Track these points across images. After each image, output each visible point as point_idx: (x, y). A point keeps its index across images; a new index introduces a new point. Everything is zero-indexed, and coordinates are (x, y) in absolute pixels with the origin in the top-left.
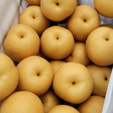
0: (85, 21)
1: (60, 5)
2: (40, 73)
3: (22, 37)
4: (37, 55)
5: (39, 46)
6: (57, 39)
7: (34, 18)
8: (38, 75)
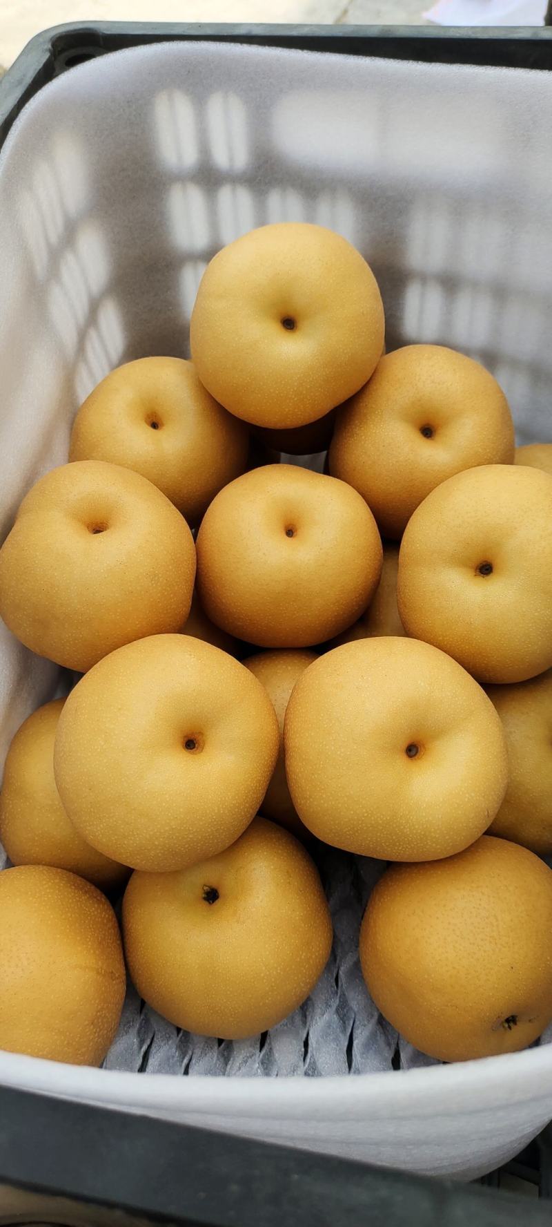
0: (428, 431)
1: (300, 325)
2: (201, 733)
3: (98, 528)
4: (181, 630)
5: (193, 578)
6: (290, 532)
7: (155, 426)
8: (191, 744)
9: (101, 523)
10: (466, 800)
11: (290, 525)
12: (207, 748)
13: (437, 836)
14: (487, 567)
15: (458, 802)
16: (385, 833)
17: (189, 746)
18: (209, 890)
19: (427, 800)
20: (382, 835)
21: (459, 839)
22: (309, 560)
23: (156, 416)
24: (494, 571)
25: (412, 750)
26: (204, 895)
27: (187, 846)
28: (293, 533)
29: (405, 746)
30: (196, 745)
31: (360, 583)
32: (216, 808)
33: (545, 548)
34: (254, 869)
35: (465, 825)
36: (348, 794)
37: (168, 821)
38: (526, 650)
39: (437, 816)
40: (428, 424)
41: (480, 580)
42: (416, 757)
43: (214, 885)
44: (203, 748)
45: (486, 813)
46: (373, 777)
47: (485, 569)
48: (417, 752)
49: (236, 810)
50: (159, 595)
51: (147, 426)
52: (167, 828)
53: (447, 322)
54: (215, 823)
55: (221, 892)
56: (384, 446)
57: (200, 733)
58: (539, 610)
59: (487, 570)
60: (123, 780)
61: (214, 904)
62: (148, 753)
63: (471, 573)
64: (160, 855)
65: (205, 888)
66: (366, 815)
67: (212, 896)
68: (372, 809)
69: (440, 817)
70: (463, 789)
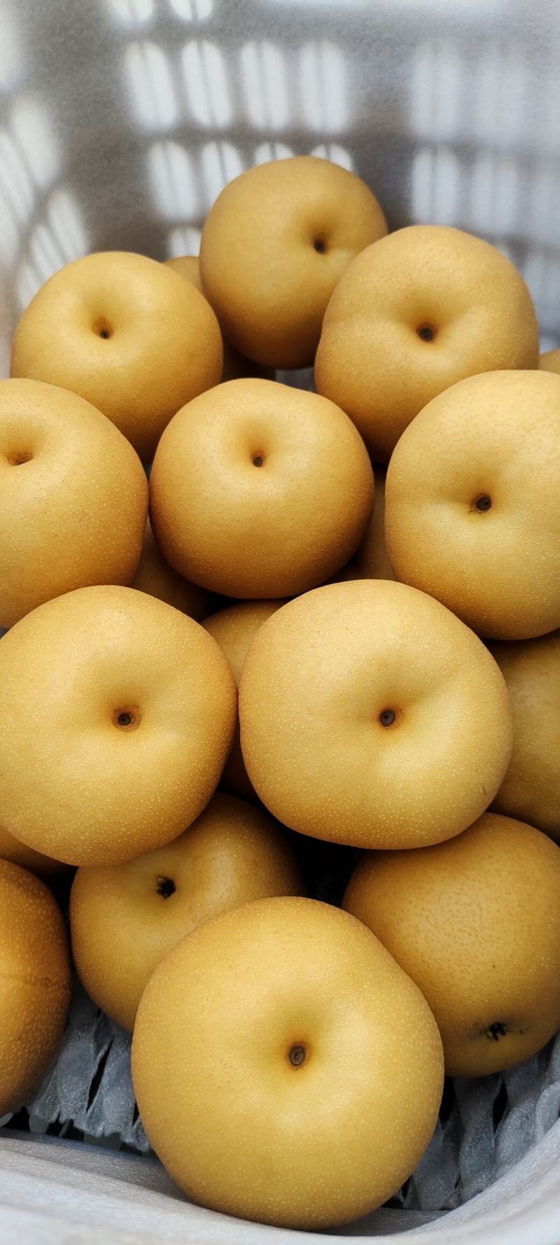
9: (25, 454)
10: (453, 775)
11: (257, 452)
12: (145, 723)
13: (420, 821)
14: (486, 501)
15: (442, 779)
16: (356, 820)
17: (123, 720)
18: (164, 881)
19: (403, 779)
20: (353, 823)
21: (448, 823)
22: (277, 494)
23: (105, 323)
24: (492, 505)
25: (388, 717)
26: (158, 888)
27: (120, 840)
28: (262, 462)
29: (377, 713)
30: (132, 720)
31: (342, 520)
32: (152, 796)
33: (552, 475)
34: (214, 859)
35: (454, 806)
36: (305, 776)
37: (93, 813)
38: (534, 602)
39: (417, 797)
40: (427, 323)
41: (475, 517)
42: (393, 726)
43: (170, 876)
44: (139, 724)
45: (481, 790)
46: (334, 755)
47: (482, 503)
48: (394, 720)
49: (179, 797)
50: (91, 538)
51: (94, 335)
52: (92, 822)
53: (465, 201)
54: (152, 814)
55: (178, 884)
56: (371, 353)
57: (135, 706)
58: (547, 553)
59: (486, 504)
60: (37, 765)
61: (170, 897)
62: (65, 733)
63: (466, 508)
64: (89, 851)
65: (159, 880)
66: (329, 800)
67: (167, 888)
68: (336, 793)
69: (421, 798)
70: (448, 763)
